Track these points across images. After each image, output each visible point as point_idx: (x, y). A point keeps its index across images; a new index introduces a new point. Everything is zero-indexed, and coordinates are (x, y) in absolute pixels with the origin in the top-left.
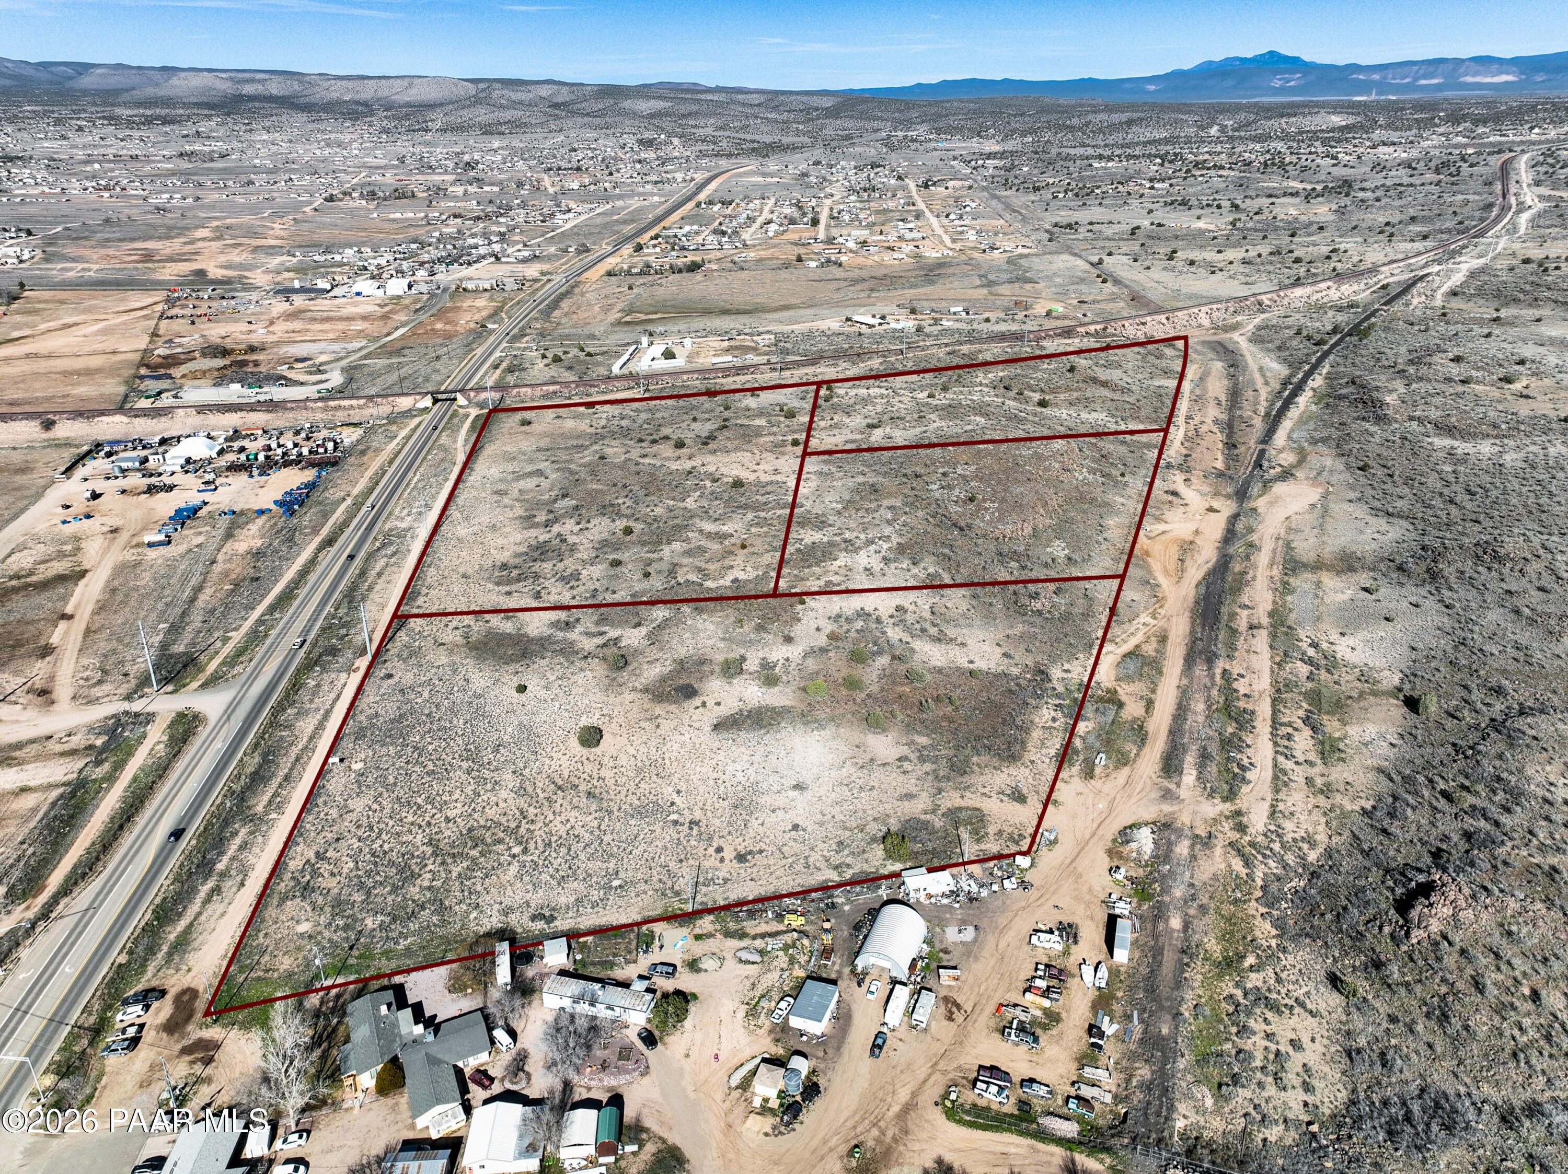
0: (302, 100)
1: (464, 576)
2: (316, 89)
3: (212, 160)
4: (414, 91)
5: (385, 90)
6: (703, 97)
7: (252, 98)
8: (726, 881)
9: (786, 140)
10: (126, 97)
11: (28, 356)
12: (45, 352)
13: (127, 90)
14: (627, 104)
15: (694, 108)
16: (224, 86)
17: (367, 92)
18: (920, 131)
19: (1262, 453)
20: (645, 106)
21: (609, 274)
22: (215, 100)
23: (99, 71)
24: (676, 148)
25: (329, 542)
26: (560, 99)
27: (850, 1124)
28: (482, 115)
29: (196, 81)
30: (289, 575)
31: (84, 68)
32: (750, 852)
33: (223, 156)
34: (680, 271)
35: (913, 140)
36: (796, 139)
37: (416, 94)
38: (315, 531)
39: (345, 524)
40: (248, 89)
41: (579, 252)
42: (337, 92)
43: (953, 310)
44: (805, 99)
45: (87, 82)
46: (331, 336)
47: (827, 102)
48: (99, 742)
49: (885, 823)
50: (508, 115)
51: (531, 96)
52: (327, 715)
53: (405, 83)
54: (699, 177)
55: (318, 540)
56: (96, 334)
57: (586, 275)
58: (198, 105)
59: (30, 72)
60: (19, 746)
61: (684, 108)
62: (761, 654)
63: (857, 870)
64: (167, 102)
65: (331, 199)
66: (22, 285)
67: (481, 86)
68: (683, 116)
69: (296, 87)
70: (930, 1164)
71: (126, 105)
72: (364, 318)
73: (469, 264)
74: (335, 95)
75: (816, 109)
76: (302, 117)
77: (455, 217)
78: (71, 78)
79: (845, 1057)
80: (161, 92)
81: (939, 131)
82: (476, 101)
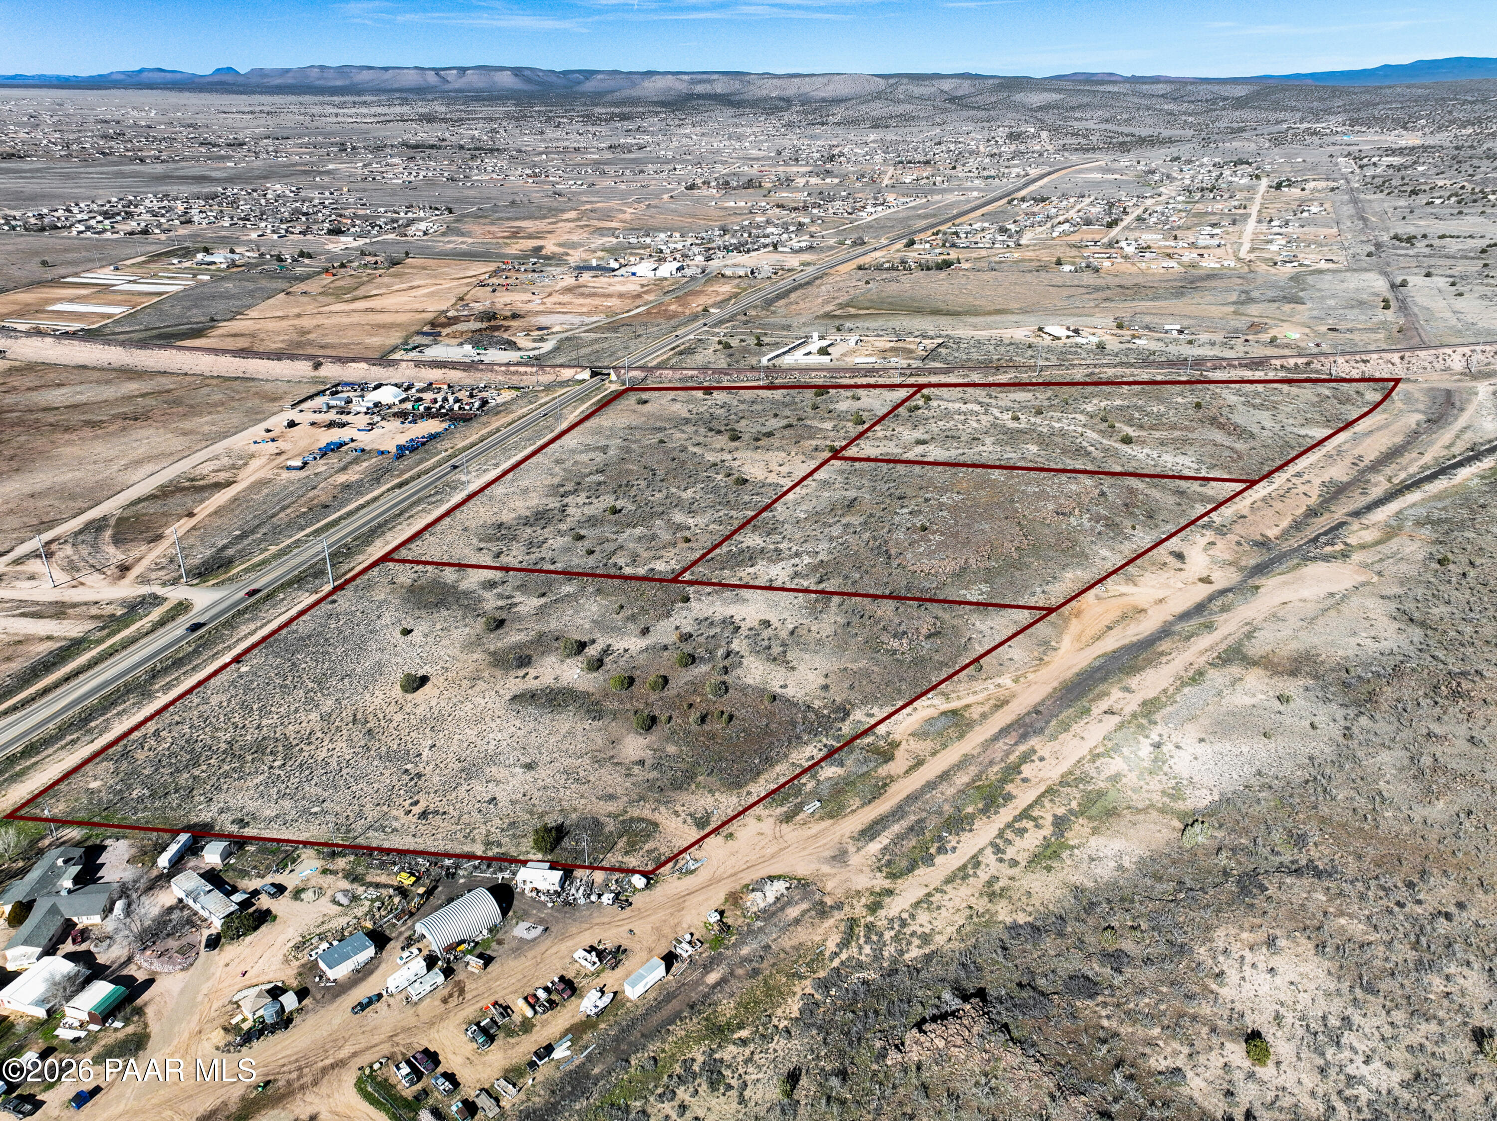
0: (738, 98)
1: (465, 529)
2: (751, 87)
3: (630, 151)
4: (831, 87)
5: (807, 87)
6: (1101, 88)
7: (700, 96)
8: (395, 830)
9: (1166, 133)
10: (609, 98)
11: (367, 310)
12: (379, 308)
13: (613, 92)
14: (1019, 97)
15: (1086, 100)
16: (681, 86)
17: (792, 89)
18: (1333, 122)
19: (1342, 524)
20: (1036, 99)
21: (860, 268)
22: (670, 98)
23: (600, 76)
24: (1044, 142)
25: (400, 485)
26: (960, 93)
27: (281, 1062)
28: (878, 109)
29: (660, 83)
30: (351, 507)
31: (589, 74)
32: (436, 812)
33: (641, 148)
34: (929, 269)
35: (1315, 133)
36: (1182, 132)
37: (829, 92)
38: (399, 476)
39: (426, 472)
40: (699, 89)
41: (855, 244)
42: (770, 89)
43: (1167, 327)
44: (1215, 88)
45: (590, 86)
46: (584, 310)
47: (1240, 91)
48: (119, 613)
49: (565, 817)
50: (900, 109)
51: (932, 90)
52: (269, 622)
53: (825, 80)
54: (1034, 172)
55: (397, 481)
56: (424, 296)
57: (838, 268)
58: (655, 103)
59: (553, 79)
60: (74, 605)
61: (1074, 101)
62: (609, 641)
63: (503, 850)
64: (633, 102)
65: (691, 187)
66: (407, 254)
67: (892, 81)
68: (1072, 108)
69: (737, 85)
70: (305, 1116)
71: (604, 105)
72: (621, 296)
73: (748, 251)
74: (764, 93)
75: (1226, 99)
76: (731, 111)
77: (778, 206)
78: (579, 83)
79: (335, 1005)
80: (634, 93)
81: (1353, 122)
82: (879, 96)
